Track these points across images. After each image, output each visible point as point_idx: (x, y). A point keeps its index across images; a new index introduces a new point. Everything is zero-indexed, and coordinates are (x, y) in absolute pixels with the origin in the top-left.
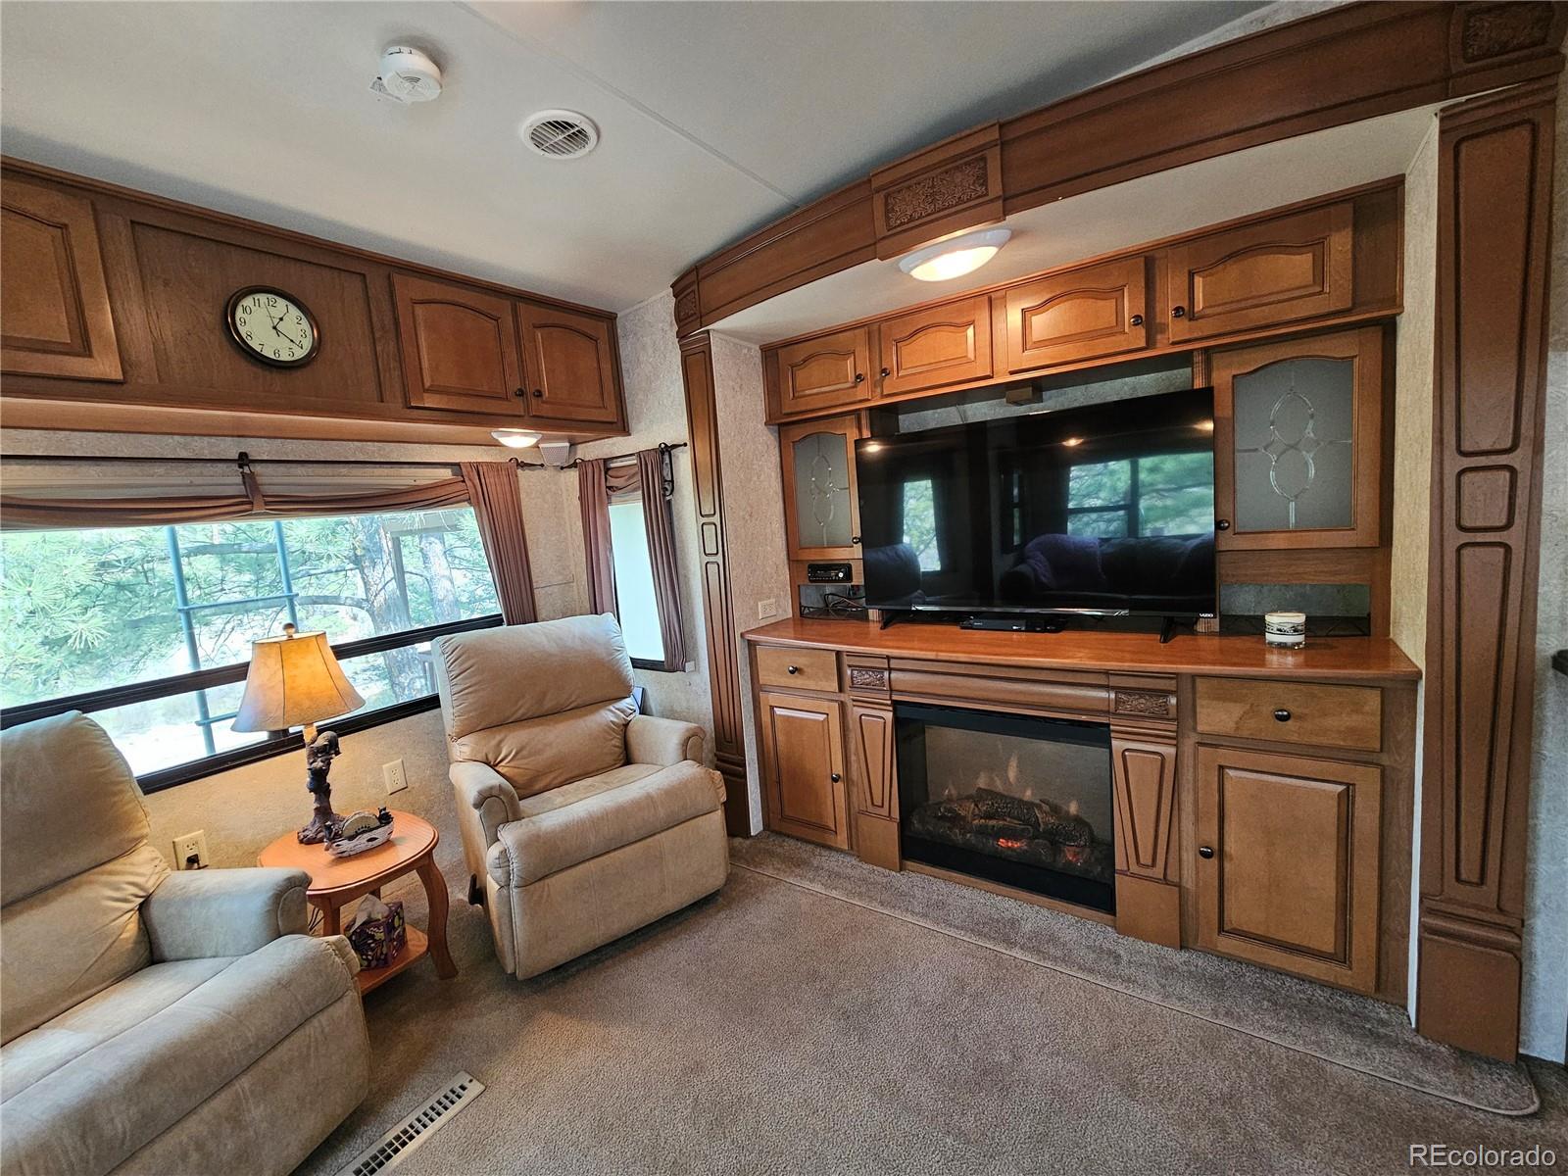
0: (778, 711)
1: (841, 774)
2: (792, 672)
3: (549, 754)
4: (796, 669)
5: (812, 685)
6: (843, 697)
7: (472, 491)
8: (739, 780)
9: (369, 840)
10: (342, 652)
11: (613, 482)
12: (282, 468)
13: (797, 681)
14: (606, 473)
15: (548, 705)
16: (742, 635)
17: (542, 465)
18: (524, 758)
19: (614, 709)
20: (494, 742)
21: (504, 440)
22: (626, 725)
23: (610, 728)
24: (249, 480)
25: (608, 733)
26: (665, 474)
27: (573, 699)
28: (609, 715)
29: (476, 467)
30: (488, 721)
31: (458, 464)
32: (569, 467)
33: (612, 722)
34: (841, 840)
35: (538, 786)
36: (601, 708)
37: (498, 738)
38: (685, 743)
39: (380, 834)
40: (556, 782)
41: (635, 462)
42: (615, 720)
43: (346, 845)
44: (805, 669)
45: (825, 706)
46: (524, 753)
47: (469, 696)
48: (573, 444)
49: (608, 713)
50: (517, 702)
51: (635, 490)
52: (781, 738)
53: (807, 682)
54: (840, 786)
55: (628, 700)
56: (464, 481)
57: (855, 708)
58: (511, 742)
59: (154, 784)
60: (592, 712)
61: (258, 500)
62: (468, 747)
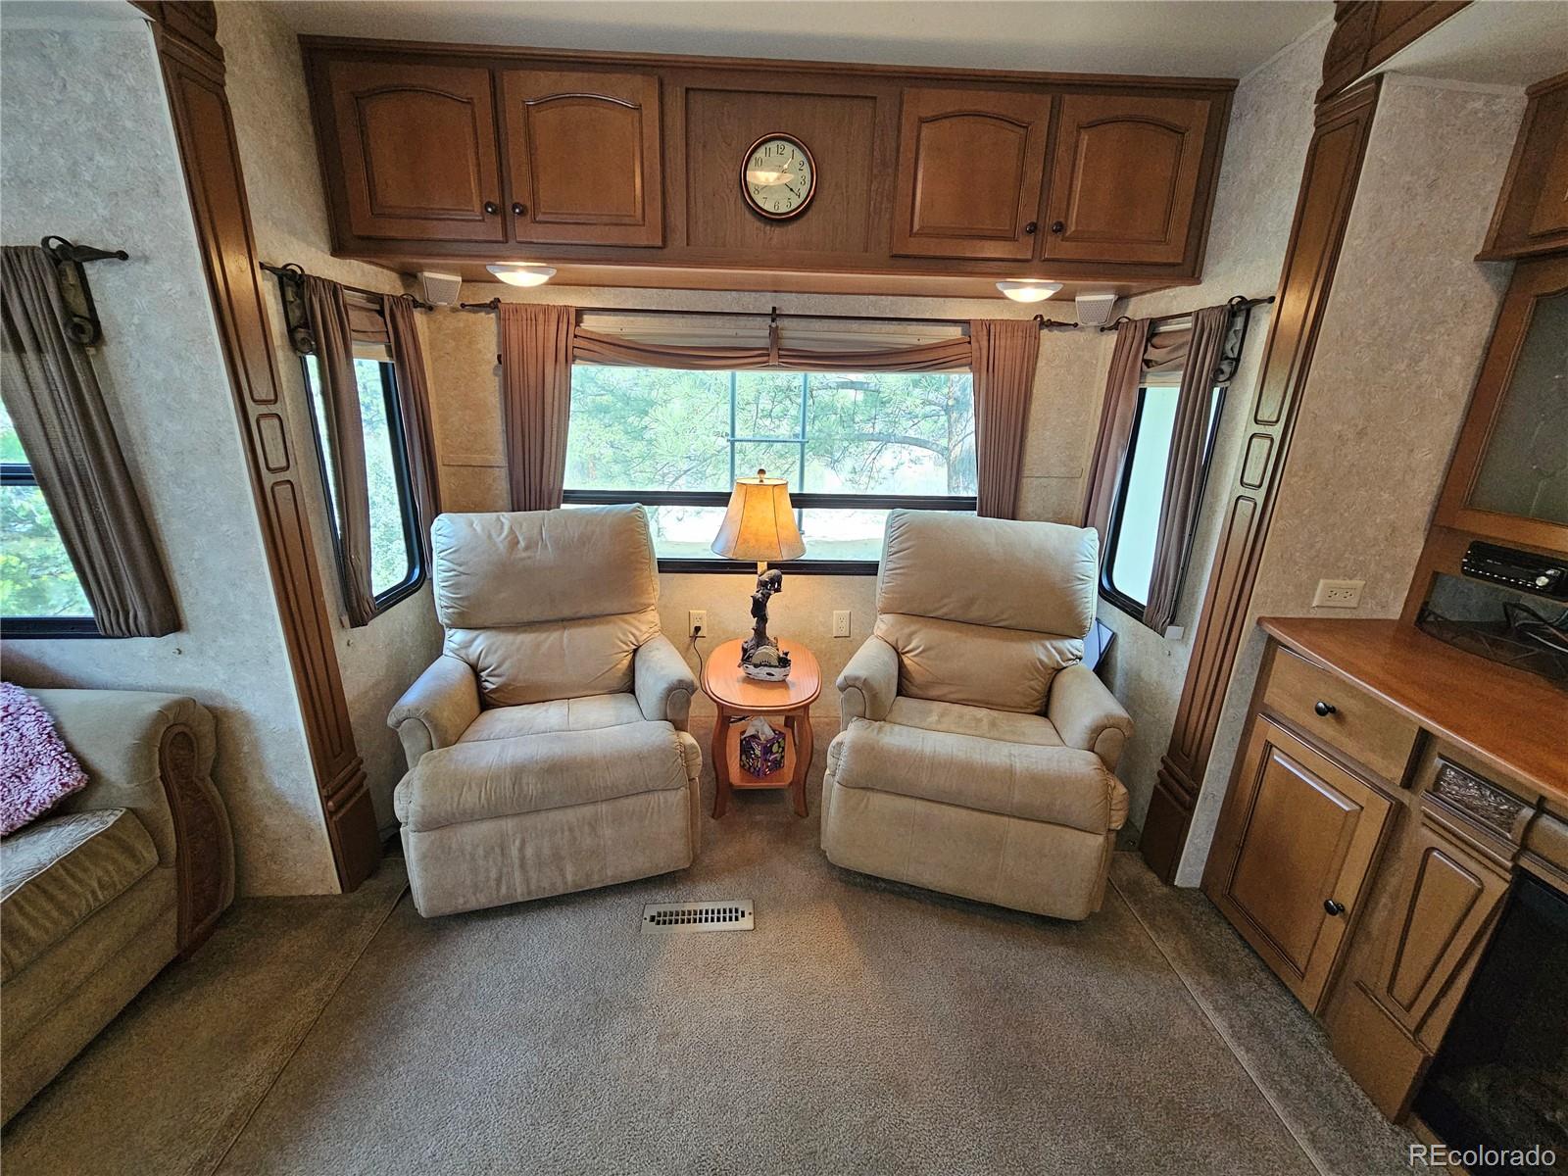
0: (1277, 757)
1: (1349, 908)
2: (1320, 712)
3: (955, 665)
4: (1331, 710)
5: (1350, 746)
6: (1406, 797)
7: (976, 354)
8: (1180, 809)
9: (768, 674)
10: (799, 501)
11: (1153, 354)
13: (1326, 728)
14: (1148, 340)
15: (975, 613)
16: (1260, 621)
17: (1076, 325)
18: (928, 658)
19: (1049, 646)
20: (907, 631)
21: (1010, 293)
22: (1059, 670)
23: (1037, 668)
24: (775, 333)
25: (1030, 672)
26: (1228, 347)
27: (1004, 617)
28: (1043, 651)
29: (988, 325)
30: (912, 609)
31: (967, 322)
32: (1110, 329)
33: (1041, 662)
34: (1310, 992)
35: (934, 693)
36: (1033, 639)
37: (913, 628)
38: (1097, 731)
39: (778, 673)
40: (952, 697)
41: (1189, 325)
42: (1045, 659)
43: (751, 672)
44: (1350, 719)
45: (1364, 793)
46: (932, 653)
47: (899, 577)
48: (1123, 298)
49: (1040, 648)
50: (942, 598)
51: (1177, 368)
52: (1267, 792)
53: (1345, 740)
54: (1336, 927)
55: (1077, 643)
56: (970, 343)
57: (1425, 831)
58: (920, 639)
59: (667, 567)
60: (1021, 640)
61: (774, 353)
62: (886, 625)
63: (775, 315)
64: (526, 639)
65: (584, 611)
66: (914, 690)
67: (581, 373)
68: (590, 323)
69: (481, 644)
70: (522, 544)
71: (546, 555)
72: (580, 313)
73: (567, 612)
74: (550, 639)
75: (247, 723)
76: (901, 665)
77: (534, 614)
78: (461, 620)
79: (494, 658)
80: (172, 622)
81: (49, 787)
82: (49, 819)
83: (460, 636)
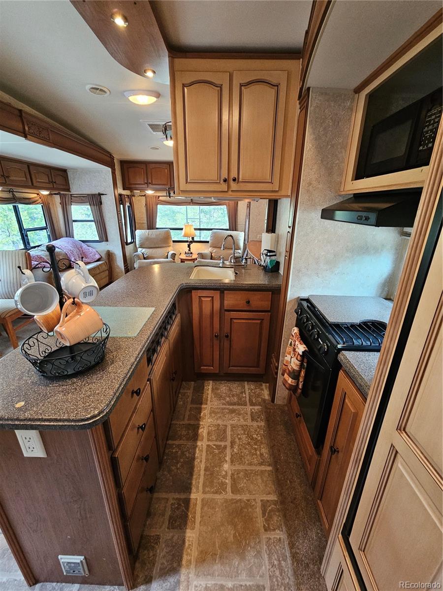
3: (220, 254)
9: (190, 255)
10: (196, 229)
30: (214, 246)
43: (187, 255)
46: (216, 253)
47: (212, 241)
50: (218, 244)
58: (214, 250)
59: (174, 241)
60: (230, 250)
61: (191, 203)
62: (210, 249)
64: (151, 250)
65: (160, 246)
66: (212, 258)
67: (159, 206)
68: (160, 198)
69: (144, 250)
70: (150, 235)
71: (154, 236)
72: (159, 196)
73: (157, 246)
74: (154, 250)
75: (115, 255)
76: (211, 255)
77: (152, 246)
78: (141, 247)
79: (146, 252)
80: (107, 240)
81: (97, 257)
82: (98, 260)
83: (140, 249)
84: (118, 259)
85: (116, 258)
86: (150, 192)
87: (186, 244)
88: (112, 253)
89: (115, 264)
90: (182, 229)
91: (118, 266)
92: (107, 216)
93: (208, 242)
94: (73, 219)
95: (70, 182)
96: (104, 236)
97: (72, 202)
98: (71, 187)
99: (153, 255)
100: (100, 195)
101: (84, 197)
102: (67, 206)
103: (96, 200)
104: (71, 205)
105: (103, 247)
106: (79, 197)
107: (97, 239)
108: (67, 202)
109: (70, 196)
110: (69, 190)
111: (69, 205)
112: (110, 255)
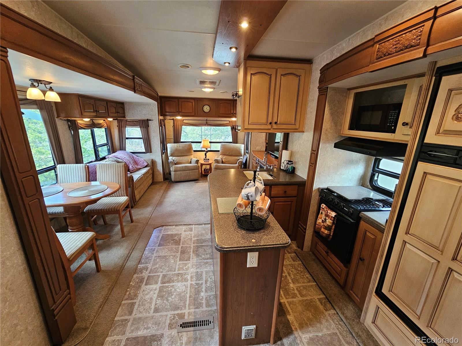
3: (228, 160)
9: (207, 161)
10: (210, 142)
12: (210, 121)
15: (230, 154)
18: (225, 159)
24: (207, 122)
27: (233, 154)
30: (223, 154)
31: (229, 121)
42: (237, 159)
43: (205, 161)
47: (222, 151)
49: (237, 157)
50: (227, 153)
56: (230, 123)
58: (224, 157)
59: (195, 151)
60: (235, 157)
61: (207, 125)
62: (221, 156)
63: (207, 120)
64: (179, 157)
65: (185, 155)
66: (223, 163)
67: (183, 127)
68: (184, 121)
69: (174, 158)
70: (178, 147)
71: (181, 148)
73: (183, 155)
74: (182, 158)
76: (222, 160)
77: (180, 155)
78: (172, 155)
79: (176, 160)
80: (151, 152)
81: (146, 164)
82: (146, 167)
83: (171, 157)
84: (158, 165)
85: (157, 164)
86: (179, 118)
87: (204, 153)
88: (154, 161)
89: (156, 169)
90: (200, 142)
91: (158, 170)
92: (152, 135)
93: (219, 151)
94: (126, 137)
95: (126, 111)
96: (149, 149)
97: (126, 125)
98: (126, 114)
99: (182, 162)
100: (148, 120)
101: (135, 122)
102: (122, 128)
103: (144, 124)
104: (126, 127)
105: (148, 157)
106: (133, 121)
107: (144, 151)
108: (123, 126)
109: (125, 121)
110: (124, 117)
111: (124, 127)
112: (153, 162)
